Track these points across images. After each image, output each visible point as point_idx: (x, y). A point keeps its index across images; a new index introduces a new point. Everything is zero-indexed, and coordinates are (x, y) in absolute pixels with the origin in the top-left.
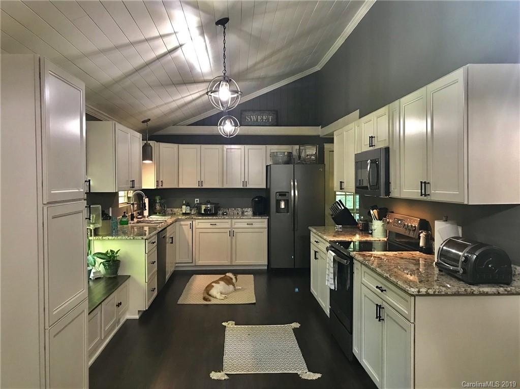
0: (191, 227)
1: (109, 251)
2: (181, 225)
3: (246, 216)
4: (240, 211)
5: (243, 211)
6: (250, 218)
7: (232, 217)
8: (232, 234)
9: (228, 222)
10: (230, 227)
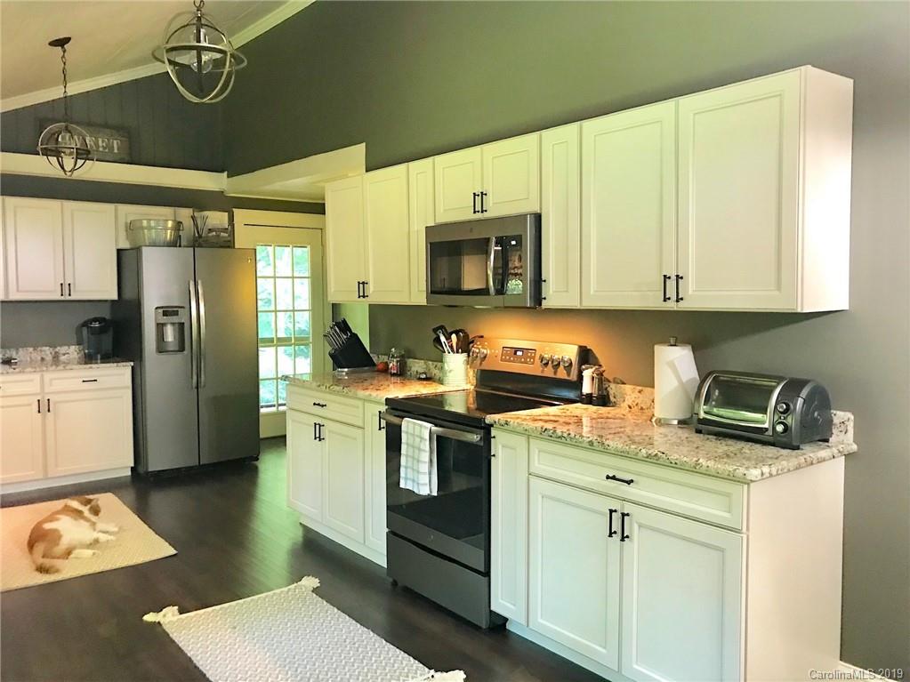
4: (48, 353)
5: (56, 353)
6: (91, 368)
7: (45, 369)
8: (44, 408)
9: (32, 380)
10: (39, 391)
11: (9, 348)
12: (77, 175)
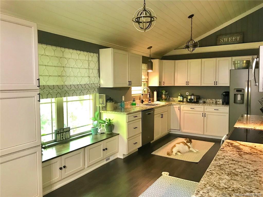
0: (180, 109)
1: (108, 119)
2: (174, 107)
3: (218, 104)
4: (214, 101)
5: (216, 101)
6: (217, 106)
7: (205, 105)
8: (204, 115)
9: (202, 108)
10: (203, 111)
11: (205, 99)
12: (194, 52)
